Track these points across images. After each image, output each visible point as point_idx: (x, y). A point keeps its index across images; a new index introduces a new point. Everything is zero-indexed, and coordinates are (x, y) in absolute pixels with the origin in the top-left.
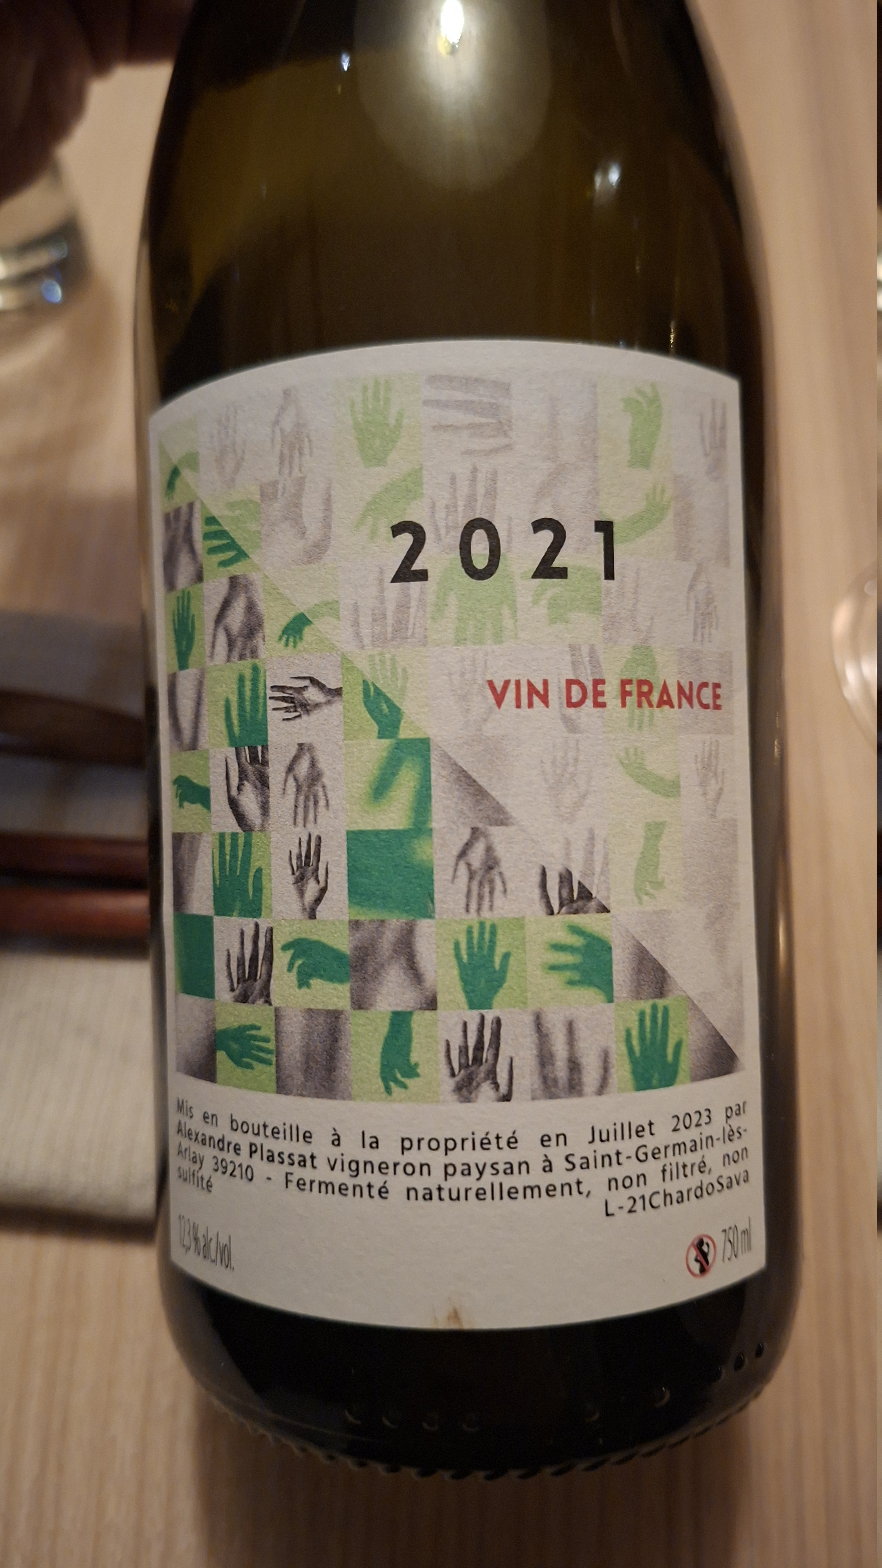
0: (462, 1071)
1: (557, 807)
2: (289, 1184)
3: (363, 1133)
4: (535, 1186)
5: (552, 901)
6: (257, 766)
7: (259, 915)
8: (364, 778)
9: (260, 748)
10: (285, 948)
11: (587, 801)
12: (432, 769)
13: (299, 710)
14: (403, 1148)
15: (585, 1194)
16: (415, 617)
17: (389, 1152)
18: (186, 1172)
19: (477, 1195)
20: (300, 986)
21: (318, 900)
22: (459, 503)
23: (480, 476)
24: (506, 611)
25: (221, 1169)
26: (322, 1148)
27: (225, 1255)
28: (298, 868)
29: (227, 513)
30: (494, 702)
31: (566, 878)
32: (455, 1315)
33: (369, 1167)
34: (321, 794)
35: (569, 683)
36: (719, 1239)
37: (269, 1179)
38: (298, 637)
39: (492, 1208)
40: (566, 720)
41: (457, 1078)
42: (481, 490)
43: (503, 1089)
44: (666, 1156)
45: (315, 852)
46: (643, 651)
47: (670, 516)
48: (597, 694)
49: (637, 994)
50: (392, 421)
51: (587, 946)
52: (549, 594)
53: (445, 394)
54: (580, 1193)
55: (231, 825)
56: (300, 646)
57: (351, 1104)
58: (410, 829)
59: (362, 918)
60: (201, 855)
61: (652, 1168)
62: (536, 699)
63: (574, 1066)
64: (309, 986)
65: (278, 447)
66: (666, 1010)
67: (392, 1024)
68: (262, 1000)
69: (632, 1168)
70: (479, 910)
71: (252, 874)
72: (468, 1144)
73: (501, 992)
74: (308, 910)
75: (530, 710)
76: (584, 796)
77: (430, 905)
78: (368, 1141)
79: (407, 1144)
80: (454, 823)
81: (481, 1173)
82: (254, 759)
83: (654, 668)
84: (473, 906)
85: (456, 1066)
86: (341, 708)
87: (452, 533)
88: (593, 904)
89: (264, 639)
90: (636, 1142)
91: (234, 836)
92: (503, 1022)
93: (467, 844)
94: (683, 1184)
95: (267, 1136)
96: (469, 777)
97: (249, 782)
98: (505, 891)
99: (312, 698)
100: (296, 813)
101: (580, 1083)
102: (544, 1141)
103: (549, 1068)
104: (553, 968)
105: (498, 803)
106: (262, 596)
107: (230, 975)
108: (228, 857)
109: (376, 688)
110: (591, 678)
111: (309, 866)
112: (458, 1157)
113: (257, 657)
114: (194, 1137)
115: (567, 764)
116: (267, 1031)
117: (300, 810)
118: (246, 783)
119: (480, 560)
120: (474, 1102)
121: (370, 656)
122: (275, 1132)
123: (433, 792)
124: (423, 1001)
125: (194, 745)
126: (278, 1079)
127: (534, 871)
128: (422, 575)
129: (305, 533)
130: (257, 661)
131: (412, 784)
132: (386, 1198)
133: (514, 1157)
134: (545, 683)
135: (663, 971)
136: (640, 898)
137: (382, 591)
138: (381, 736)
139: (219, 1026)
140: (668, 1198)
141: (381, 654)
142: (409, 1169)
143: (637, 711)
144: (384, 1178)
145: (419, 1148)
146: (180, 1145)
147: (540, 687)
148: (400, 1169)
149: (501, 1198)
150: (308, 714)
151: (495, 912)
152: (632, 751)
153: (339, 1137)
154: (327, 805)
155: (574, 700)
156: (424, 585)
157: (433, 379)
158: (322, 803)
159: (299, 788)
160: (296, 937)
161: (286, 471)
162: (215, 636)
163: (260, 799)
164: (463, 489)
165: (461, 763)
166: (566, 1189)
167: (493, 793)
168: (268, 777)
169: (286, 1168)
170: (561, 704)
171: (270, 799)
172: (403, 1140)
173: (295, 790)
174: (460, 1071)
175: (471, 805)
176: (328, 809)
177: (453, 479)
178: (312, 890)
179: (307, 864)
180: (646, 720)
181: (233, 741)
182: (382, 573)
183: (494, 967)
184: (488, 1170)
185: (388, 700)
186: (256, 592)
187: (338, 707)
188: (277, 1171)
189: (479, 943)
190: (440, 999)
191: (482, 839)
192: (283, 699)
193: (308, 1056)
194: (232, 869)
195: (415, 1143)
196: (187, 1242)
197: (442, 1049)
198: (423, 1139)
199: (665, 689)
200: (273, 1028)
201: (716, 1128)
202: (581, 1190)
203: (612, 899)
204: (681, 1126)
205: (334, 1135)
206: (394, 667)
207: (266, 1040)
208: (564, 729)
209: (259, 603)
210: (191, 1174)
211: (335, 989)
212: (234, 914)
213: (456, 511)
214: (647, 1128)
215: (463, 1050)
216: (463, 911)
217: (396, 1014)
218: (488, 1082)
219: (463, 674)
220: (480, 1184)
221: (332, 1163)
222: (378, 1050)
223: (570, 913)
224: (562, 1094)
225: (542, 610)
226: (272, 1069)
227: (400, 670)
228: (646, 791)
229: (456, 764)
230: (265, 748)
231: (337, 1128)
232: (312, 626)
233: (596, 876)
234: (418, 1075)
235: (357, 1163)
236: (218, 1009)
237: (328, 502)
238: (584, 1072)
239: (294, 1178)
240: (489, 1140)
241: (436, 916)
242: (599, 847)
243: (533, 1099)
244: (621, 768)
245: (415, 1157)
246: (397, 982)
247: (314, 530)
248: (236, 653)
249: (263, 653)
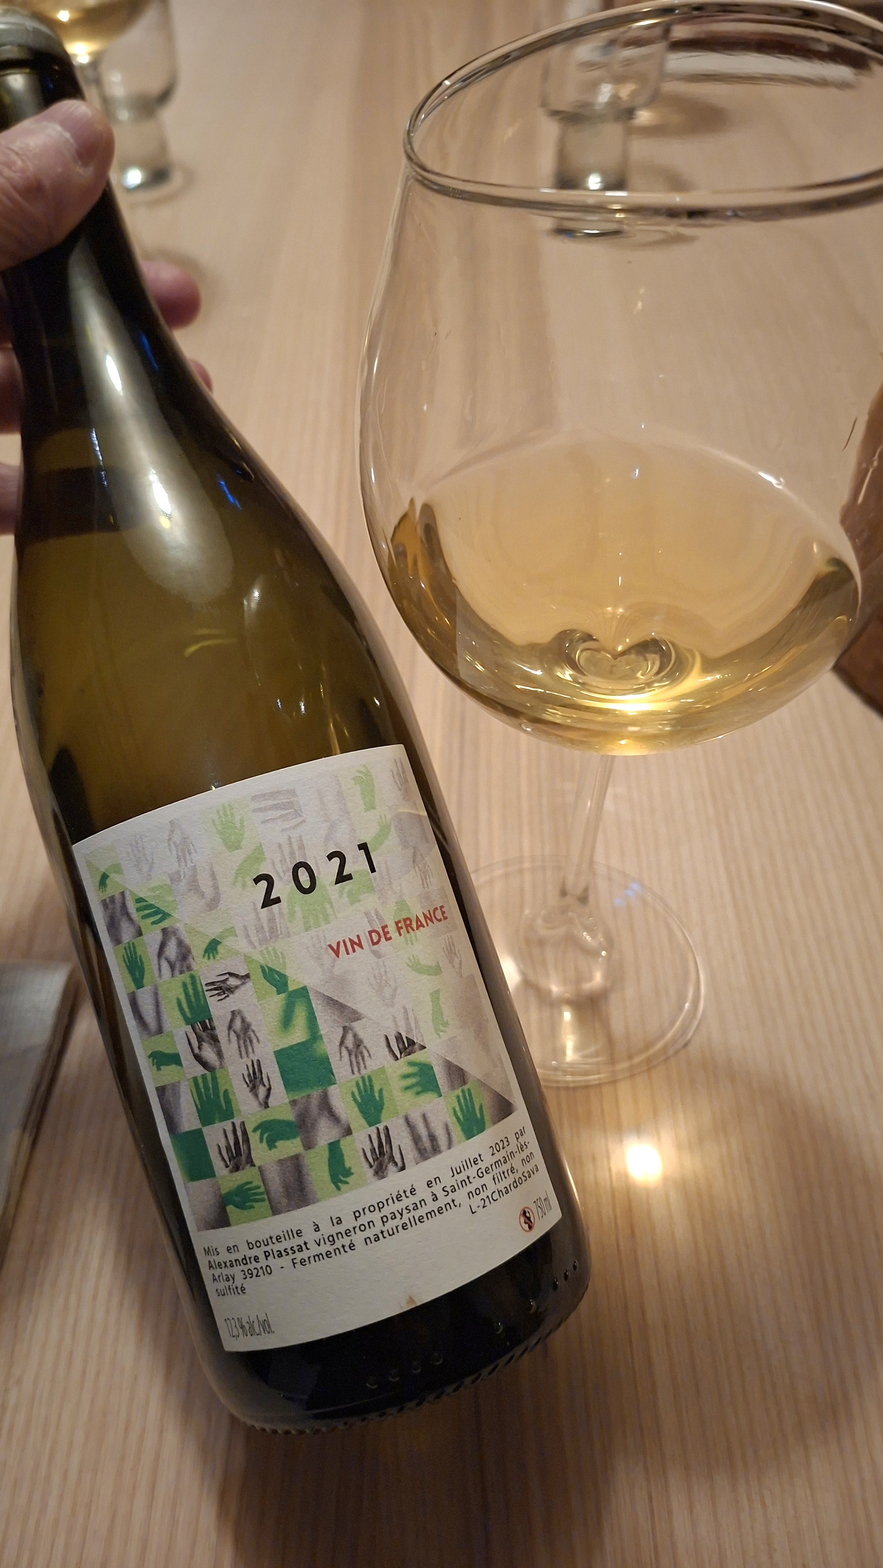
0: (376, 1163)
1: (384, 1000)
2: (296, 1265)
3: (331, 1218)
4: (432, 1211)
5: (395, 1052)
6: (208, 1031)
7: (233, 1117)
8: (276, 1019)
9: (207, 1021)
10: (255, 1130)
11: (398, 992)
12: (312, 1002)
13: (226, 992)
14: (356, 1218)
15: (458, 1205)
16: (280, 923)
17: (349, 1223)
18: (223, 1290)
19: (403, 1227)
20: (270, 1149)
21: (268, 1096)
22: (286, 857)
23: (293, 840)
24: (328, 906)
25: (249, 1276)
26: (310, 1236)
27: (266, 1326)
28: (250, 1082)
29: (149, 894)
30: (334, 955)
31: (399, 1037)
32: (411, 1300)
33: (340, 1236)
34: (252, 1035)
35: (370, 933)
36: (533, 1207)
37: (282, 1267)
38: (215, 952)
39: (412, 1232)
40: (375, 953)
41: (374, 1167)
42: (296, 847)
43: (400, 1164)
44: (493, 1170)
45: (258, 1069)
46: (401, 904)
47: (393, 828)
48: (386, 933)
49: (453, 1088)
50: (238, 825)
51: (421, 1070)
52: (347, 889)
53: (262, 805)
54: (456, 1206)
55: (200, 1070)
56: (218, 957)
57: (319, 1204)
58: (309, 1039)
59: (296, 1098)
60: (182, 1094)
61: (487, 1179)
62: (356, 947)
63: (432, 1138)
64: (275, 1147)
65: (174, 853)
66: (469, 1090)
67: (330, 1150)
68: (249, 1165)
69: (477, 1183)
70: (359, 1070)
71: (221, 1094)
72: (390, 1201)
73: (384, 1112)
74: (263, 1103)
75: (355, 953)
76: (395, 990)
77: (332, 1077)
78: (335, 1221)
79: (357, 1214)
80: (332, 1027)
81: (401, 1215)
82: (205, 1028)
83: (409, 910)
84: (356, 1069)
85: (371, 1160)
86: (251, 984)
87: (287, 874)
88: (416, 1046)
89: (194, 959)
90: (476, 1168)
91: (204, 1077)
92: (389, 1128)
93: (342, 1037)
94: (505, 1183)
95: (273, 1243)
96: (332, 1000)
97: (205, 1042)
98: (370, 1055)
99: (232, 983)
100: (240, 1051)
101: (438, 1146)
102: (429, 1184)
103: (420, 1143)
104: (407, 1088)
105: (352, 1009)
106: (186, 936)
107: (223, 1159)
108: (203, 1090)
109: (269, 968)
110: (380, 926)
111: (256, 1078)
112: (386, 1211)
113: (192, 970)
114: (223, 1265)
115: (382, 976)
116: (257, 1182)
117: (243, 1049)
118: (203, 1043)
119: (306, 884)
120: (387, 1177)
121: (260, 951)
122: (278, 1239)
123: (316, 1014)
124: (344, 1132)
125: (160, 1030)
126: (272, 1208)
127: (382, 1040)
128: (278, 900)
129: (203, 895)
130: (192, 972)
131: (303, 1014)
132: (354, 1249)
133: (415, 1199)
134: (358, 936)
135: (462, 1069)
136: (439, 1035)
137: (257, 914)
138: (279, 993)
139: (224, 1191)
140: (501, 1193)
141: (267, 948)
142: (363, 1228)
143: (408, 935)
144: (350, 1238)
145: (364, 1214)
146: (213, 1275)
147: (356, 940)
148: (357, 1229)
149: (416, 1224)
150: (233, 993)
151: (368, 1069)
152: (412, 957)
153: (317, 1225)
154: (258, 1041)
155: (375, 941)
156: (280, 905)
157: (254, 798)
158: (255, 1041)
159: (238, 1037)
160: (260, 1122)
161: (183, 864)
162: (159, 965)
163: (215, 1050)
164: (286, 850)
165: (326, 994)
166: (448, 1206)
167: (348, 1005)
168: (217, 1036)
169: (292, 1256)
170: (369, 945)
171: (222, 1048)
172: (354, 1213)
173: (236, 1038)
174: (374, 1162)
175: (339, 1015)
176: (259, 1043)
177: (280, 846)
178: (262, 1091)
179: (255, 1078)
180: (413, 938)
181: (188, 1021)
182: (254, 904)
183: (376, 1099)
184: (405, 1212)
185: (277, 973)
186: (182, 934)
187: (249, 985)
188: (286, 1261)
189: (364, 1089)
190: (352, 1127)
191: (350, 1031)
192: (215, 989)
193: (286, 1187)
194: (208, 1096)
195: (362, 1212)
196: (235, 1333)
197: (361, 1153)
198: (365, 1208)
199: (418, 919)
200: (260, 1179)
201: (513, 1147)
202: (456, 1204)
203: (425, 1041)
204: (495, 1151)
205: (314, 1226)
206: (275, 953)
207: (259, 1187)
208: (375, 958)
209: (185, 940)
210: (228, 1289)
211: (292, 1143)
212: (216, 1121)
213: (286, 862)
214: (478, 1158)
215: (373, 1150)
216: (351, 1074)
217: (331, 1144)
218: (391, 1163)
219: (314, 946)
220: (403, 1221)
221: (318, 1242)
222: (326, 1168)
223: (406, 1056)
224: (431, 1155)
225: (346, 899)
226: (267, 1203)
227: (279, 954)
228: (425, 976)
229: (324, 995)
230: (211, 1020)
231: (315, 1221)
232: (222, 944)
233: (414, 1031)
234: (353, 1174)
235: (332, 1236)
236: (220, 1182)
237: (213, 876)
238: (439, 1139)
239: (298, 1261)
240: (400, 1195)
241: (338, 1082)
242: (411, 1015)
243: (417, 1164)
244: (408, 968)
245: (364, 1220)
246: (327, 1126)
247: (208, 891)
248: (177, 972)
249: (195, 967)
